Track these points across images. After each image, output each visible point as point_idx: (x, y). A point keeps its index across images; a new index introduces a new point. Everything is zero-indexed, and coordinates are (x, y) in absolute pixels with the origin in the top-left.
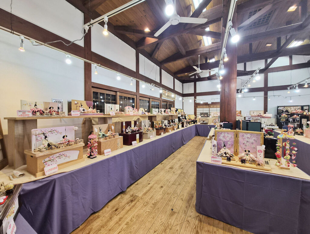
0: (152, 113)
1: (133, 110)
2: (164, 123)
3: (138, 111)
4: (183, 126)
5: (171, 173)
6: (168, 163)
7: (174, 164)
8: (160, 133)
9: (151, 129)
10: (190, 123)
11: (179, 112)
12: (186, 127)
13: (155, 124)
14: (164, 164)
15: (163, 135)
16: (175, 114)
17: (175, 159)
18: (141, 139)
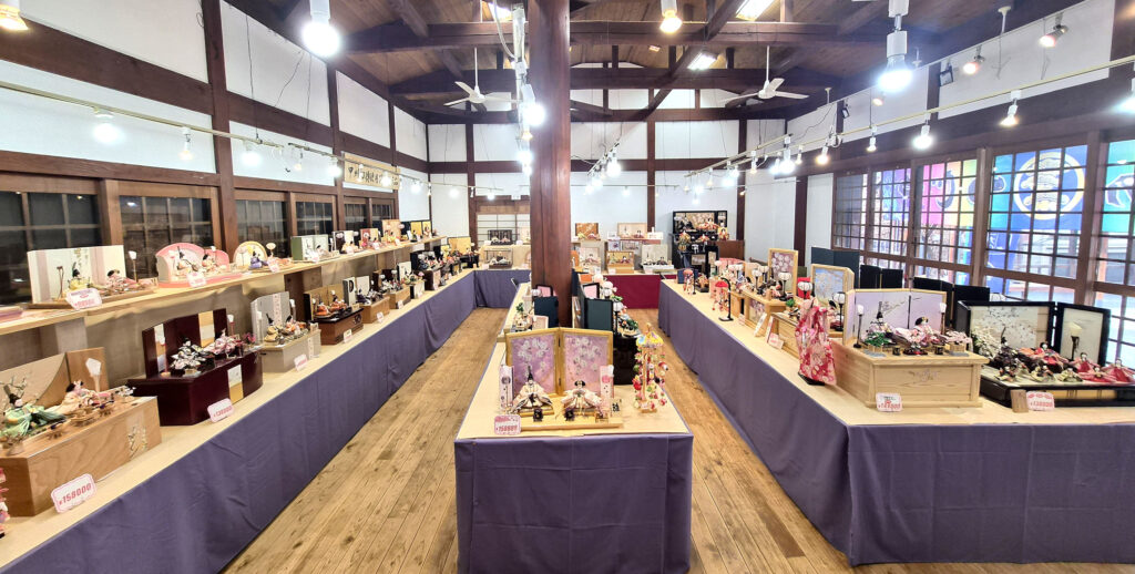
0: (299, 257)
1: (205, 258)
2: (355, 289)
3: (231, 261)
4: (429, 287)
5: (385, 475)
6: (372, 439)
7: (397, 435)
8: (337, 334)
9: (295, 326)
10: (456, 269)
11: (415, 236)
12: (442, 288)
13: (313, 301)
14: (358, 446)
15: (352, 340)
16: (400, 245)
17: (401, 417)
18: (251, 383)
